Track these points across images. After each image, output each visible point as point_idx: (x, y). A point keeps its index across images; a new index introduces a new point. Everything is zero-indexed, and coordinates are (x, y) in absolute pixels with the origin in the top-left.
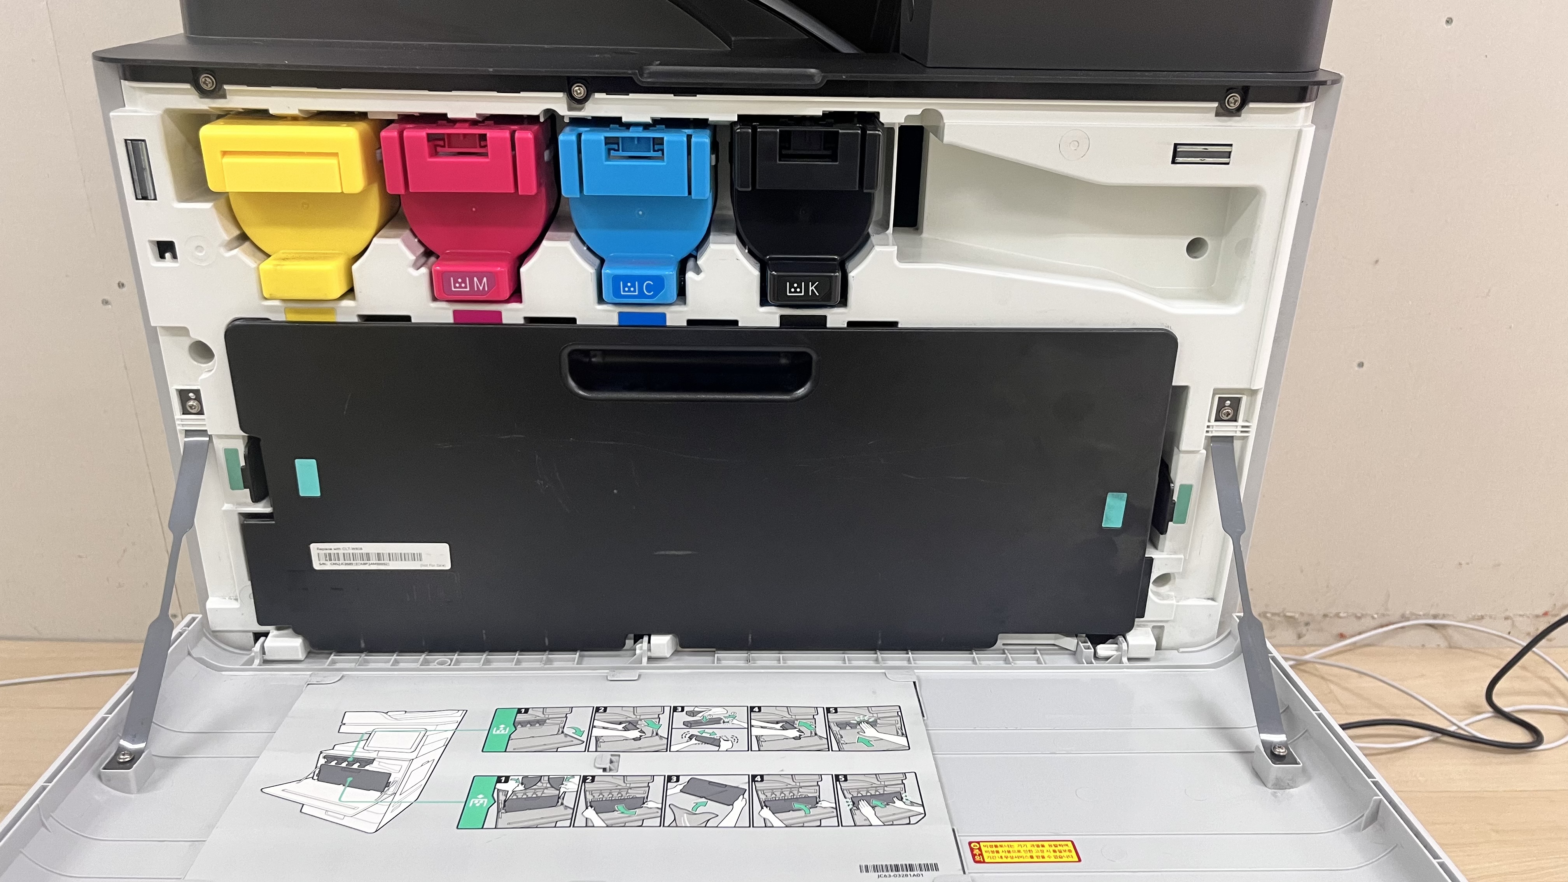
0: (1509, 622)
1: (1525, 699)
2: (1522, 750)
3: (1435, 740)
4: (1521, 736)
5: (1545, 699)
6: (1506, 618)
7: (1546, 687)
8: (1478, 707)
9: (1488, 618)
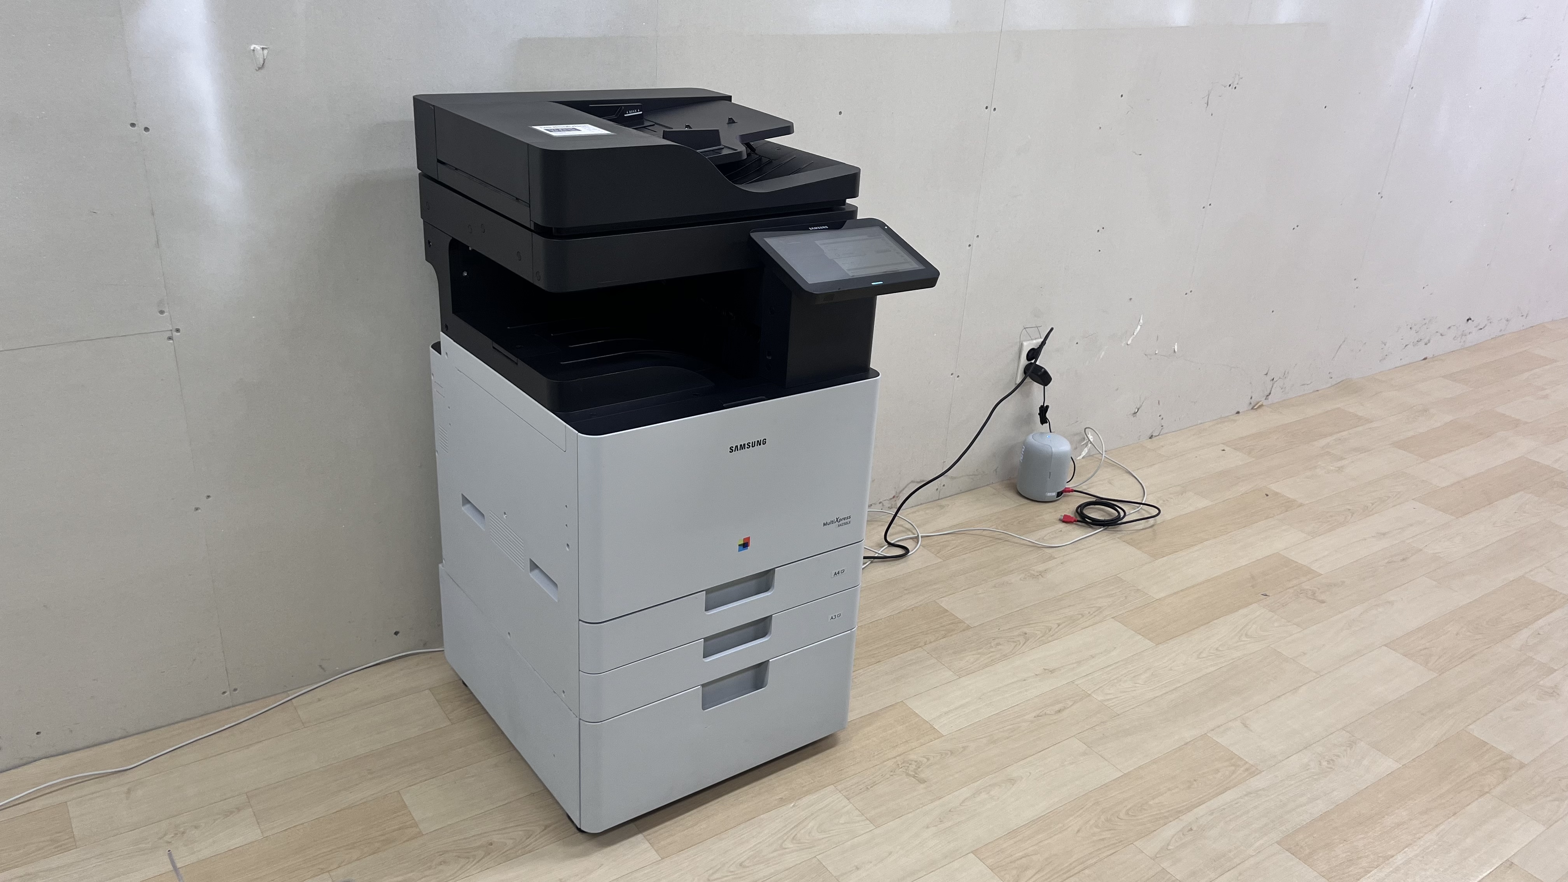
0: (881, 504)
1: (897, 536)
2: (902, 557)
3: (872, 562)
4: (900, 552)
5: (903, 534)
6: (880, 503)
7: (901, 528)
8: (882, 544)
9: (873, 505)
